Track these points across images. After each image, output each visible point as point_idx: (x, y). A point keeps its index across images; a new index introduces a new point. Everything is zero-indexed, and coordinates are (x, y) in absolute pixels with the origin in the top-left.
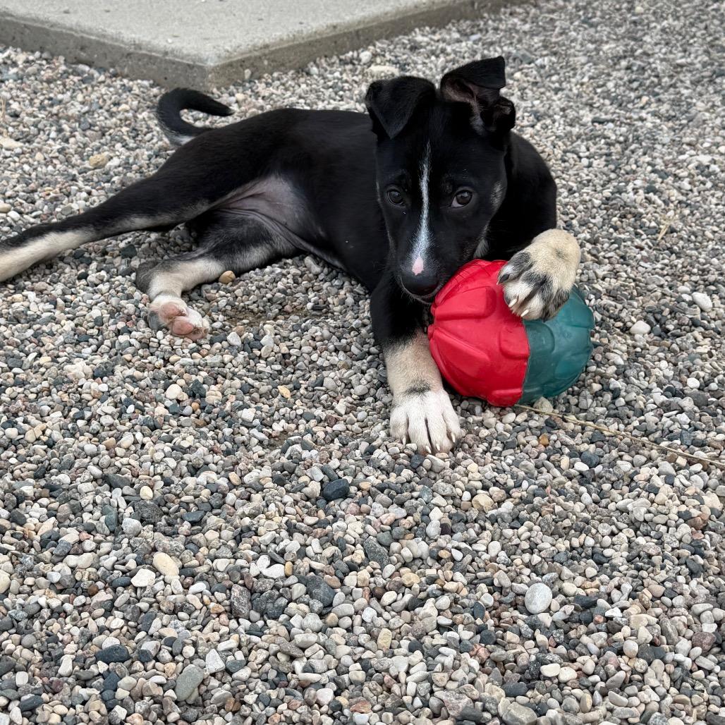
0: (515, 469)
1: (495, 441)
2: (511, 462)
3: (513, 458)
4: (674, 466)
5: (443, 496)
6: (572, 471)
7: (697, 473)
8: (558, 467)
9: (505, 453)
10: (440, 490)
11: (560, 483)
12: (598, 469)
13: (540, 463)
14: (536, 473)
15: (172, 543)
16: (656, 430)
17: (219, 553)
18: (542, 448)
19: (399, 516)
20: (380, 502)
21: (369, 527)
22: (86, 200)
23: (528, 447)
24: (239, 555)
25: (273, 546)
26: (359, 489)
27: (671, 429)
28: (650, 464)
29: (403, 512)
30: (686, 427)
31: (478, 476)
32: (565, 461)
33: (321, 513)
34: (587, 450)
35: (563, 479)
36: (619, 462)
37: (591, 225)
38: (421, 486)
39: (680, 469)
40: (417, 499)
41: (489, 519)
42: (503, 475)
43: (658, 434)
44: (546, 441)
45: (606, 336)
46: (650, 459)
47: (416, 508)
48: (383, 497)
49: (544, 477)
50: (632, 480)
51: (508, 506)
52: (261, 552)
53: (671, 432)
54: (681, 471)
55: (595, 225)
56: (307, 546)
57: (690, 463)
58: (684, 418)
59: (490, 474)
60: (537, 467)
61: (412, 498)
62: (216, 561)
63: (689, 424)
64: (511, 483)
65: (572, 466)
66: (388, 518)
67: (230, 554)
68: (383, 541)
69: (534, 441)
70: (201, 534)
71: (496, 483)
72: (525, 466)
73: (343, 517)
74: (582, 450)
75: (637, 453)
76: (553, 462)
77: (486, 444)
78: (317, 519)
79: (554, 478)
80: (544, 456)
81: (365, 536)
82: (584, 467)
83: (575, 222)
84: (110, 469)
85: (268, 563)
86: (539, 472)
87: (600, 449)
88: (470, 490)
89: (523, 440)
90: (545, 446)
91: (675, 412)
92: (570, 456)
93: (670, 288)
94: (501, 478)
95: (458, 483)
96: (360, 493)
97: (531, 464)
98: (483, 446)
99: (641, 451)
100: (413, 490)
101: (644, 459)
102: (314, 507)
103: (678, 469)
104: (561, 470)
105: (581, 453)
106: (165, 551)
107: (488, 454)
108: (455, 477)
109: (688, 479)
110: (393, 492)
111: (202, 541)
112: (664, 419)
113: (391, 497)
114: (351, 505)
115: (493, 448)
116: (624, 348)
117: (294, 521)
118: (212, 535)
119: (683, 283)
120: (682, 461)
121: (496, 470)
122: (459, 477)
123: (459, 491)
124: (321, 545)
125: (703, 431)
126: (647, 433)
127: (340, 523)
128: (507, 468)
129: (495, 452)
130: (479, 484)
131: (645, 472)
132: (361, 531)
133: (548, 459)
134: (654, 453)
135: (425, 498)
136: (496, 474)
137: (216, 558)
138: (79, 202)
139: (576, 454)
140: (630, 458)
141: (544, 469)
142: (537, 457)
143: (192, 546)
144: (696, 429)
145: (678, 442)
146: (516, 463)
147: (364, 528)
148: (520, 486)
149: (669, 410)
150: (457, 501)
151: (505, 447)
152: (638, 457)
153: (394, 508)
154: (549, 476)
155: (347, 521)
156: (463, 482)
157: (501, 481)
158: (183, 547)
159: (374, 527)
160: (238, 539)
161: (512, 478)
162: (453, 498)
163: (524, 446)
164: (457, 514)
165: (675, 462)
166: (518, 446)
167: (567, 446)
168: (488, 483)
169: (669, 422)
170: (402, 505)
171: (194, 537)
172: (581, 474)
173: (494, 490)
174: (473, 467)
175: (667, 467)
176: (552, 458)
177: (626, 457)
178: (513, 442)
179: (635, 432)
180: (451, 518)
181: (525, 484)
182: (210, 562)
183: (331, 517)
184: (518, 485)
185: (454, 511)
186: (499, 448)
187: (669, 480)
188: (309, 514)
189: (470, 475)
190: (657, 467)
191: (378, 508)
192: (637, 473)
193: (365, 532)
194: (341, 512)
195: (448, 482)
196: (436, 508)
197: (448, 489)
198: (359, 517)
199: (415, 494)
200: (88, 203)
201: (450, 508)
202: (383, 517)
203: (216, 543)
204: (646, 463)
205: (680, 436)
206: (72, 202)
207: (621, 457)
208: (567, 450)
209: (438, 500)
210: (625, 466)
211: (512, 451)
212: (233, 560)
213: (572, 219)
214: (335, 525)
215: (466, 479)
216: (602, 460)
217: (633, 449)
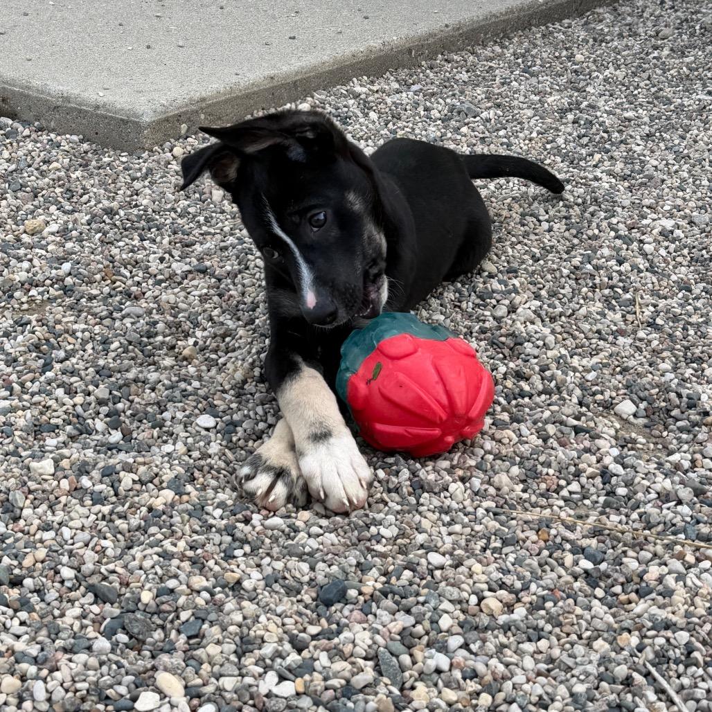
0: (519, 569)
1: (493, 537)
2: (513, 560)
3: (514, 556)
4: (683, 563)
5: (450, 601)
6: (577, 569)
7: (706, 571)
8: (562, 565)
9: (506, 550)
10: (447, 595)
11: (567, 583)
12: (603, 566)
13: (543, 561)
14: (540, 572)
15: (173, 660)
16: (659, 523)
17: (224, 670)
18: (542, 543)
19: (408, 624)
20: (386, 609)
21: (378, 638)
22: (28, 271)
23: (528, 543)
24: (244, 671)
25: (279, 660)
26: (361, 593)
27: (674, 521)
28: (657, 561)
29: (411, 620)
30: (688, 519)
31: (484, 578)
32: (569, 559)
33: (323, 621)
34: (589, 546)
35: (570, 578)
36: (625, 560)
37: (561, 296)
38: (426, 591)
39: (690, 567)
40: (423, 604)
41: (502, 627)
42: (509, 576)
43: (660, 528)
44: (546, 536)
45: (592, 419)
46: (655, 555)
47: (424, 615)
48: (388, 602)
49: (549, 578)
50: (642, 579)
51: (520, 612)
52: (267, 668)
53: (674, 525)
54: (692, 570)
55: (564, 295)
56: (315, 660)
57: (698, 560)
58: (684, 509)
59: (497, 575)
60: (541, 565)
61: (418, 603)
62: (222, 679)
63: (691, 516)
64: (518, 585)
65: (576, 563)
66: (396, 627)
67: (237, 672)
68: (393, 649)
69: (535, 538)
70: (202, 650)
71: (502, 586)
72: (529, 565)
73: (347, 626)
74: (584, 545)
75: (642, 549)
76: (556, 560)
77: (485, 541)
78: (320, 628)
79: (560, 577)
80: (546, 553)
81: (375, 647)
82: (588, 565)
83: (543, 293)
84: (95, 577)
85: (276, 679)
86: (543, 571)
87: (602, 545)
88: (476, 594)
89: (522, 536)
90: (546, 541)
91: (674, 503)
92: (573, 552)
93: (650, 365)
94: (508, 580)
95: (463, 586)
96: (361, 598)
97: (535, 563)
98: (482, 543)
99: (645, 547)
100: (418, 594)
101: (649, 555)
102: (314, 615)
103: (689, 567)
104: (566, 569)
105: (583, 550)
106: (166, 669)
107: (488, 552)
108: (460, 579)
109: (699, 578)
110: (397, 597)
111: (204, 657)
112: (665, 511)
113: (397, 603)
114: (355, 613)
115: (493, 545)
116: (612, 432)
117: (295, 632)
118: (213, 649)
120: (690, 558)
121: (501, 570)
122: (463, 578)
123: (465, 595)
124: (330, 658)
125: (705, 523)
126: (649, 526)
127: (346, 634)
128: (511, 568)
129: (495, 550)
130: (485, 586)
131: (654, 571)
132: (370, 642)
133: (550, 556)
134: (659, 549)
135: (432, 604)
136: (501, 575)
137: (221, 676)
138: (20, 273)
139: (578, 550)
140: (634, 554)
141: (547, 568)
142: (538, 554)
143: (192, 662)
144: (698, 522)
145: (682, 536)
146: (518, 562)
147: (372, 639)
148: (528, 588)
149: (668, 501)
150: (465, 606)
151: (505, 543)
152: (643, 553)
153: (401, 616)
154: (554, 575)
155: (354, 631)
156: (469, 585)
157: (508, 582)
158: (184, 664)
159: (383, 637)
160: (240, 654)
161: (519, 579)
162: (460, 602)
163: (524, 541)
164: (466, 621)
165: (683, 559)
166: (518, 542)
167: (567, 541)
168: (495, 586)
169: (671, 515)
170: (408, 612)
171: (195, 653)
172: (586, 572)
173: (503, 593)
174: (477, 568)
175: (677, 565)
176: (555, 555)
177: (631, 553)
178: (513, 538)
179: (636, 525)
180: (462, 627)
181: (533, 587)
182: (215, 681)
183: (334, 626)
184: (526, 588)
185: (462, 617)
186: (498, 544)
187: (680, 577)
188: (311, 623)
189: (475, 577)
190: (666, 565)
191: (385, 616)
192: (645, 572)
193: (375, 643)
194: (344, 621)
195: (453, 585)
196: (445, 615)
197: (455, 593)
198: (365, 625)
199: (421, 599)
200: (30, 274)
201: (458, 613)
202: (391, 626)
203: (219, 659)
204: (651, 560)
205: (684, 531)
206: (13, 273)
207: (624, 552)
208: (568, 546)
209: (446, 605)
210: (632, 564)
211: (512, 548)
212: (240, 678)
213: (540, 289)
214: (342, 636)
215: (471, 582)
216: (606, 556)
217: (639, 546)
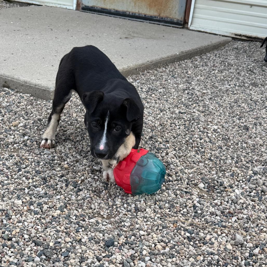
0: (167, 236)
1: (160, 226)
2: (166, 233)
3: (166, 232)
4: (217, 235)
5: (146, 246)
6: (185, 236)
7: (224, 237)
8: (181, 235)
9: (163, 230)
10: (145, 244)
11: (182, 240)
12: (193, 235)
13: (175, 233)
14: (174, 237)
15: (60, 264)
16: (210, 222)
18: (175, 228)
19: (133, 253)
20: (126, 248)
21: (123, 257)
22: (13, 139)
23: (170, 228)
25: (93, 264)
26: (118, 243)
27: (215, 221)
28: (209, 234)
29: (134, 252)
30: (219, 221)
31: (157, 239)
32: (183, 233)
33: (107, 252)
34: (189, 229)
35: (183, 239)
36: (200, 233)
37: (182, 150)
38: (139, 243)
39: (219, 236)
40: (138, 247)
41: (162, 254)
42: (164, 238)
43: (211, 223)
45: (191, 189)
46: (209, 232)
47: (138, 250)
48: (127, 246)
49: (177, 239)
50: (205, 239)
51: (167, 249)
53: (215, 222)
54: (220, 236)
55: (183, 150)
56: (104, 264)
57: (222, 233)
58: (218, 218)
59: (160, 238)
60: (174, 235)
61: (136, 246)
63: (220, 220)
64: (167, 241)
65: (185, 234)
66: (129, 254)
68: (128, 261)
69: (172, 226)
70: (69, 261)
71: (162, 241)
72: (170, 235)
73: (114, 253)
74: (187, 229)
75: (205, 230)
76: (179, 233)
78: (106, 254)
79: (180, 238)
80: (176, 231)
81: (123, 260)
82: (188, 235)
83: (177, 149)
84: (35, 238)
86: (175, 236)
87: (193, 228)
88: (154, 244)
89: (169, 225)
90: (176, 227)
91: (215, 216)
92: (184, 231)
93: (209, 172)
94: (164, 239)
95: (150, 241)
96: (119, 245)
97: (172, 234)
98: (156, 228)
99: (206, 229)
100: (136, 244)
101: (207, 232)
102: (104, 250)
103: (219, 235)
104: (182, 236)
105: (187, 230)
107: (158, 230)
108: (149, 239)
109: (222, 239)
110: (130, 245)
111: (69, 263)
112: (212, 218)
113: (129, 246)
114: (117, 249)
115: (160, 228)
116: (197, 193)
117: (98, 255)
118: (72, 261)
119: (213, 170)
120: (219, 233)
121: (162, 236)
122: (150, 239)
123: (151, 244)
124: (109, 264)
125: (224, 222)
126: (207, 223)
127: (114, 256)
128: (165, 236)
129: (160, 230)
130: (157, 241)
131: (208, 237)
132: (121, 259)
133: (177, 232)
134: (210, 230)
135: (141, 247)
136: (162, 238)
138: (11, 139)
139: (186, 230)
140: (203, 231)
141: (176, 235)
142: (173, 231)
143: (66, 265)
144: (222, 222)
145: (217, 226)
146: (167, 234)
147: (122, 257)
148: (170, 242)
149: (213, 215)
150: (151, 247)
151: (163, 228)
152: (205, 231)
153: (131, 250)
154: (178, 238)
155: (116, 255)
156: (152, 241)
157: (164, 240)
158: (63, 265)
159: (125, 257)
160: (81, 262)
161: (167, 239)
162: (149, 246)
163: (169, 227)
164: (151, 252)
165: (217, 233)
166: (167, 227)
167: (182, 227)
168: (160, 241)
169: (214, 219)
170: (133, 249)
171: (66, 262)
172: (188, 237)
173: (162, 243)
174: (155, 235)
175: (215, 235)
176: (178, 231)
177: (202, 231)
178: (166, 226)
179: (203, 222)
180: (149, 254)
181: (172, 241)
183: (110, 254)
184: (169, 242)
185: (150, 251)
186: (161, 228)
187: (216, 239)
188: (103, 253)
189: (154, 238)
190: (212, 235)
191: (126, 250)
192: (206, 237)
193: (123, 259)
194: (113, 252)
195: (147, 241)
196: (145, 250)
197: (147, 243)
198: (120, 253)
199: (137, 245)
200: (14, 140)
201: (148, 250)
203: (74, 264)
205: (218, 224)
206: (9, 139)
207: (200, 231)
208: (182, 229)
209: (145, 247)
210: (202, 235)
211: (165, 229)
213: (176, 147)
214: (112, 257)
215: (153, 240)
216: (194, 232)
217: (204, 229)
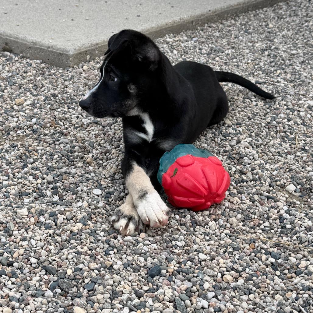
0: (241, 261)
1: (229, 247)
2: (238, 258)
3: (239, 255)
5: (209, 276)
6: (267, 262)
8: (261, 260)
9: (235, 253)
10: (207, 273)
11: (263, 268)
12: (280, 261)
13: (252, 258)
14: (250, 263)
15: (81, 301)
16: (306, 241)
17: (104, 306)
18: (251, 250)
19: (189, 286)
20: (179, 279)
21: (175, 292)
22: (17, 122)
23: (245, 250)
24: (114, 307)
25: (130, 302)
26: (167, 272)
27: (312, 241)
28: (305, 259)
29: (191, 284)
31: (224, 265)
32: (264, 257)
33: (150, 284)
34: (273, 251)
35: (264, 266)
36: (290, 258)
37: (261, 136)
38: (198, 271)
40: (196, 277)
41: (233, 288)
42: (236, 265)
43: (306, 243)
44: (253, 247)
45: (275, 193)
46: (304, 256)
47: (197, 282)
48: (180, 276)
49: (255, 266)
50: (298, 267)
51: (241, 281)
52: (124, 305)
55: (263, 136)
56: (146, 302)
59: (230, 264)
60: (251, 260)
61: (194, 276)
62: (104, 310)
64: (240, 269)
65: (267, 259)
66: (184, 287)
67: (110, 307)
68: (182, 298)
69: (248, 247)
70: (95, 296)
71: (233, 269)
72: (245, 260)
73: (161, 286)
74: (271, 251)
75: (298, 253)
76: (258, 258)
77: (225, 248)
78: (149, 288)
79: (259, 266)
80: (253, 254)
81: (174, 296)
82: (273, 260)
83: (253, 134)
84: (46, 262)
85: (129, 311)
86: (252, 263)
87: (279, 251)
88: (221, 273)
89: (242, 246)
90: (253, 249)
92: (266, 254)
93: (302, 168)
94: (236, 266)
95: (215, 269)
96: (168, 274)
97: (248, 259)
99: (299, 252)
100: (194, 273)
101: (301, 256)
102: (146, 282)
104: (262, 262)
105: (271, 253)
106: (78, 305)
107: (226, 253)
108: (213, 266)
110: (184, 274)
111: (95, 300)
112: (309, 236)
113: (184, 276)
114: (165, 281)
115: (229, 250)
116: (285, 199)
117: (137, 289)
118: (99, 296)
119: (308, 166)
121: (232, 262)
122: (215, 265)
123: (216, 273)
124: (153, 301)
126: (301, 243)
127: (161, 290)
128: (237, 261)
129: (229, 253)
130: (225, 269)
131: (303, 263)
132: (172, 294)
133: (255, 256)
134: (306, 253)
135: (200, 277)
136: (232, 264)
138: (13, 123)
139: (268, 253)
140: (294, 256)
141: (254, 261)
142: (250, 255)
143: (90, 302)
146: (240, 258)
147: (173, 293)
148: (245, 270)
149: (310, 231)
150: (215, 278)
151: (234, 249)
152: (298, 255)
153: (186, 282)
154: (257, 265)
155: (164, 289)
156: (217, 268)
157: (236, 268)
158: (86, 303)
159: (177, 292)
160: (112, 299)
161: (241, 266)
162: (213, 276)
163: (243, 249)
164: (216, 285)
166: (240, 249)
167: (263, 249)
168: (229, 269)
169: (312, 238)
170: (189, 280)
171: (91, 298)
172: (272, 263)
173: (233, 272)
174: (221, 261)
176: (257, 255)
177: (293, 255)
178: (238, 247)
179: (295, 242)
180: (214, 288)
181: (247, 270)
182: (101, 311)
183: (155, 287)
184: (244, 270)
185: (214, 283)
186: (231, 250)
188: (144, 285)
189: (220, 265)
190: (309, 261)
191: (179, 282)
192: (299, 264)
193: (174, 295)
194: (160, 284)
195: (210, 269)
196: (206, 282)
197: (211, 272)
198: (169, 286)
199: (195, 275)
200: (18, 124)
201: (212, 281)
202: (181, 287)
203: (102, 301)
204: (302, 258)
206: (10, 123)
207: (290, 254)
208: (263, 251)
209: (207, 278)
210: (293, 260)
211: (237, 252)
212: (112, 310)
213: (252, 133)
214: (159, 291)
215: (218, 267)
216: (281, 256)
217: (296, 251)
